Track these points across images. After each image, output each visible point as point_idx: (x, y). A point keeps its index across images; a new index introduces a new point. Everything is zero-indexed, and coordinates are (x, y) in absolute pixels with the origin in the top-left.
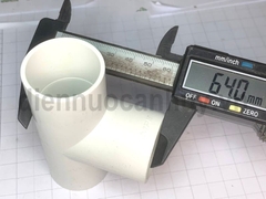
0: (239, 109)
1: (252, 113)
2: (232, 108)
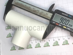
0: (66, 28)
1: (69, 29)
2: (64, 27)
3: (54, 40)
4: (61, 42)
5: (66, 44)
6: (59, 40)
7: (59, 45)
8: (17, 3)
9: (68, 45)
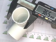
1: (51, 20)
3: (38, 35)
4: (43, 38)
5: (46, 40)
6: (42, 35)
7: (41, 39)
8: (23, 3)
9: (48, 41)
